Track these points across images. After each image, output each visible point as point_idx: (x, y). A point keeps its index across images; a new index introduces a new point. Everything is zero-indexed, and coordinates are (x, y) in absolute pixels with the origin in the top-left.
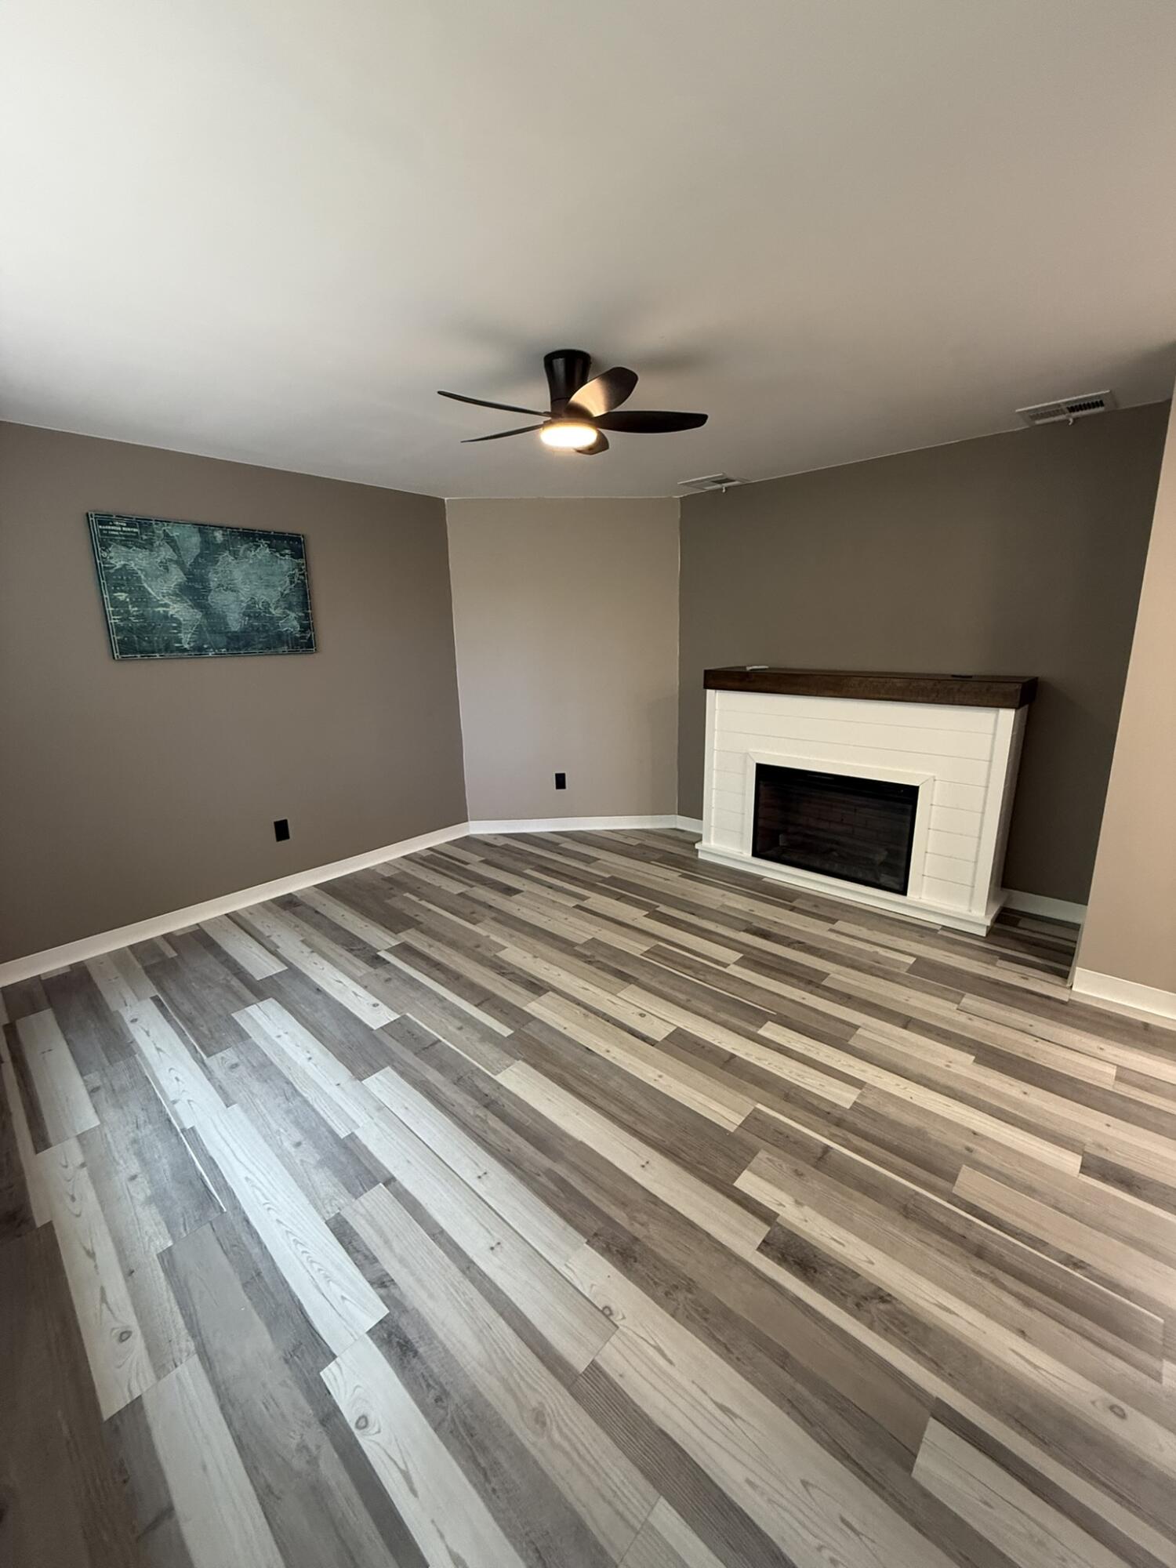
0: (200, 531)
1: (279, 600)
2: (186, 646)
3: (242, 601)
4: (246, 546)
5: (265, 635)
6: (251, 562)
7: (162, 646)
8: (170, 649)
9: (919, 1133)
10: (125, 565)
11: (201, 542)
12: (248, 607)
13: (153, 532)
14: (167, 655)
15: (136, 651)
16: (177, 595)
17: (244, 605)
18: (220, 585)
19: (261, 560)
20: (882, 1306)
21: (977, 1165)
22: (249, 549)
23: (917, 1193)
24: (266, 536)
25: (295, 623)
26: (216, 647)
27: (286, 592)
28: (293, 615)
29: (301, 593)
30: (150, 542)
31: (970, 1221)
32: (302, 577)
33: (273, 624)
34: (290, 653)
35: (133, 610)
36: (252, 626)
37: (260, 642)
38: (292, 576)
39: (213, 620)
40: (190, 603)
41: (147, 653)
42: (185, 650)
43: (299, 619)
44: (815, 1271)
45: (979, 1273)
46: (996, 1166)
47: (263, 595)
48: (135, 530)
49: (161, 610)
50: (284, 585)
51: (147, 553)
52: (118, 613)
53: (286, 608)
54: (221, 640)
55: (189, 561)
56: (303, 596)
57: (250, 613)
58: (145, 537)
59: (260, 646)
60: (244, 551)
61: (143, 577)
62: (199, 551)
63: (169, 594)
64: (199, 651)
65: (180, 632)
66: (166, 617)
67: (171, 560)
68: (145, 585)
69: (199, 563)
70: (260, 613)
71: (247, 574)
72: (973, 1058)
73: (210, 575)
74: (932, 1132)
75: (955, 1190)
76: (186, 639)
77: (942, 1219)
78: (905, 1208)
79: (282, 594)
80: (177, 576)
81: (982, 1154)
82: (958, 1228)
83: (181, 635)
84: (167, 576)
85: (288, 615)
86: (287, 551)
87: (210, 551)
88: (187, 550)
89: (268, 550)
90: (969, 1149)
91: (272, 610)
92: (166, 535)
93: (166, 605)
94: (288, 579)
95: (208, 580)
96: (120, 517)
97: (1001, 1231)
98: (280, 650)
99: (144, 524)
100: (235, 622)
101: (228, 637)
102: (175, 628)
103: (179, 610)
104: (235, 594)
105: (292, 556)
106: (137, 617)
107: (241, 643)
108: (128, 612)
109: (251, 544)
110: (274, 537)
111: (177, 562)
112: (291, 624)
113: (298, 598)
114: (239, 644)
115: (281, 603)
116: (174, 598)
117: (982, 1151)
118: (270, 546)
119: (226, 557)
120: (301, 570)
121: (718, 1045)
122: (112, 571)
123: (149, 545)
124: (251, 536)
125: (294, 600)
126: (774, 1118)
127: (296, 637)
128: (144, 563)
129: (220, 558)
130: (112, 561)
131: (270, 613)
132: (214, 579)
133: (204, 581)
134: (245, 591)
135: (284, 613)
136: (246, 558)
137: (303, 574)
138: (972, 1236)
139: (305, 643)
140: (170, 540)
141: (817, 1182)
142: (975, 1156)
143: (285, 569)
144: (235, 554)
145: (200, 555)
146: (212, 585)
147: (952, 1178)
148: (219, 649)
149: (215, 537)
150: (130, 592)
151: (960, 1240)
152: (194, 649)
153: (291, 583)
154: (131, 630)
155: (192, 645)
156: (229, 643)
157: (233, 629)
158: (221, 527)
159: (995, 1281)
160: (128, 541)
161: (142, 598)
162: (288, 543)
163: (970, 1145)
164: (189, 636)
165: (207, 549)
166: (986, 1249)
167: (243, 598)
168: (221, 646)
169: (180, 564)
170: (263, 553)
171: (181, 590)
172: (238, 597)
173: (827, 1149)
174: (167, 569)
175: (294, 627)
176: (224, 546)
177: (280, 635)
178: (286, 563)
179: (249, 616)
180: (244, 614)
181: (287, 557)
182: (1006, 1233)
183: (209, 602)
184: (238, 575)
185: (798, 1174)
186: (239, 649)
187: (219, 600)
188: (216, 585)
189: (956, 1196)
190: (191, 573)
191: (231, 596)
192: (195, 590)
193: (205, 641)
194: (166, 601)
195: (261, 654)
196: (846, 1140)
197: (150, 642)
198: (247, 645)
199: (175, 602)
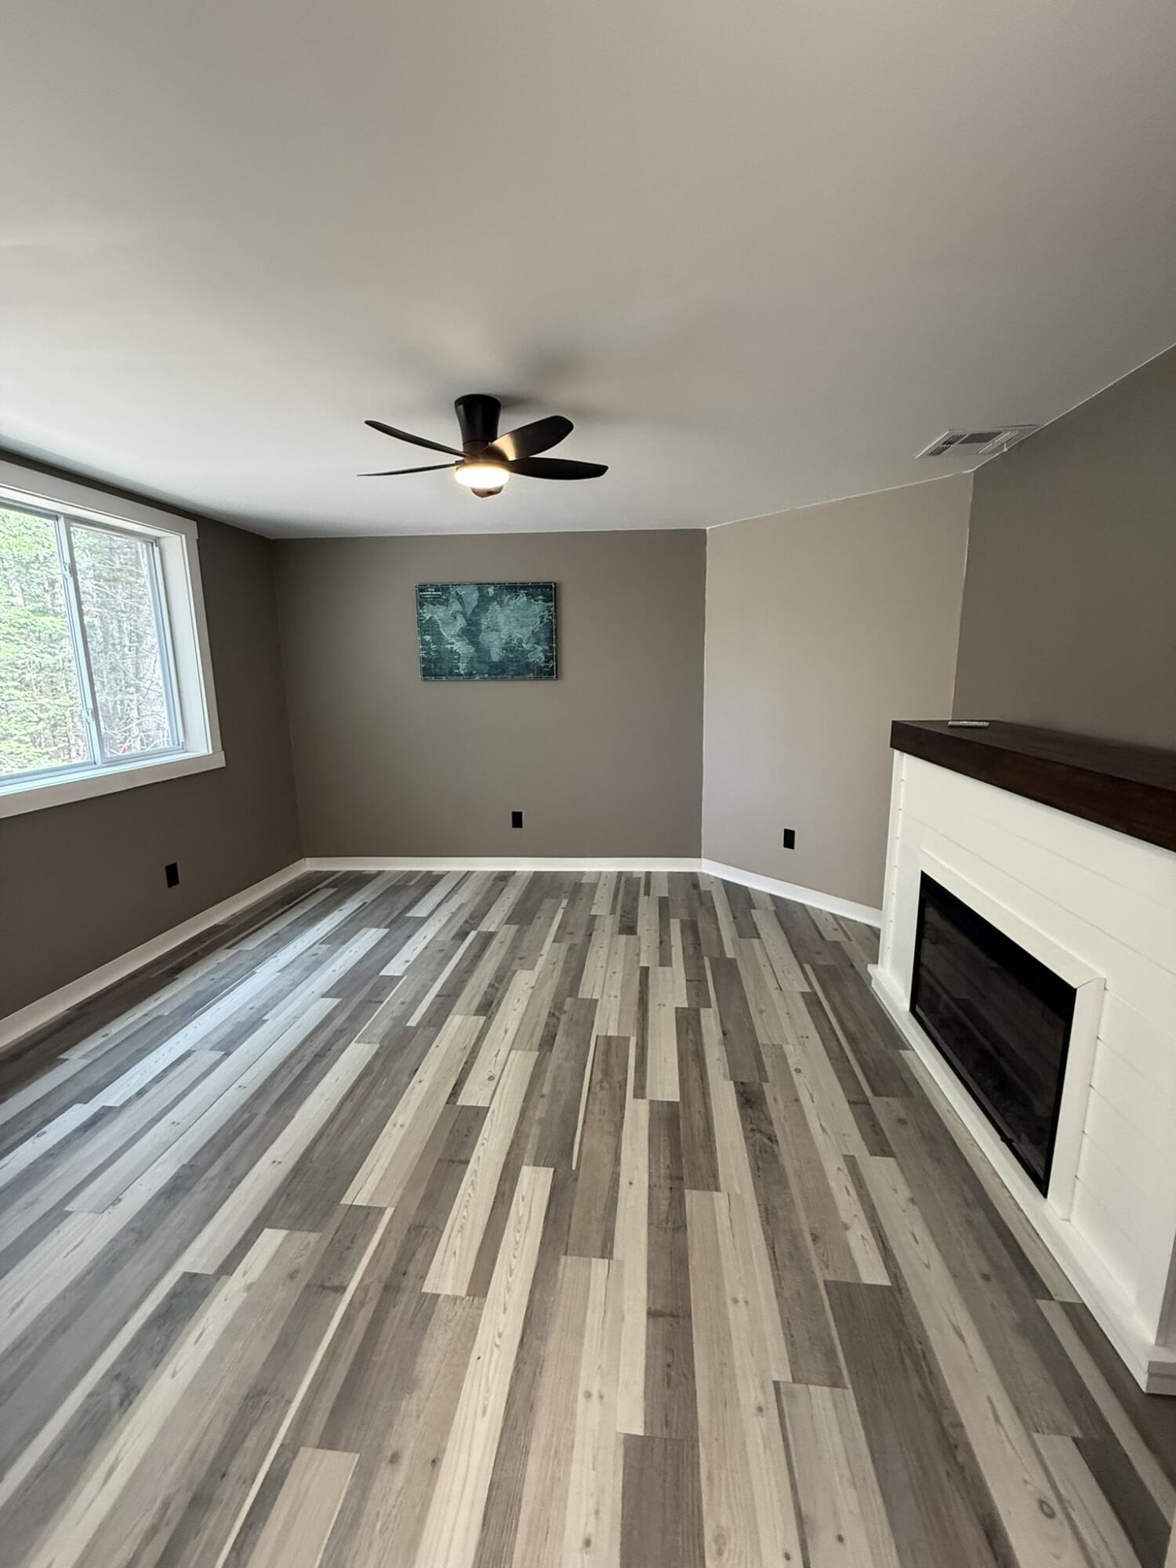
0: (479, 589)
1: (530, 637)
2: (462, 672)
3: (502, 639)
4: (509, 596)
5: (515, 664)
6: (512, 608)
7: (447, 672)
8: (452, 674)
9: (406, 1382)
10: (431, 617)
11: (479, 597)
12: (506, 643)
13: (449, 593)
14: (450, 678)
15: (431, 675)
16: (459, 635)
17: (504, 641)
18: (488, 627)
19: (519, 606)
20: (116, 1400)
21: (364, 1477)
22: (511, 599)
23: (289, 1402)
24: (524, 586)
25: (541, 655)
26: (481, 673)
27: (537, 630)
28: (540, 648)
29: (548, 630)
30: (447, 600)
31: (253, 1481)
32: (550, 617)
33: (523, 656)
34: (535, 679)
35: (433, 647)
36: (508, 657)
37: (513, 670)
38: (542, 617)
39: (481, 652)
40: (467, 641)
41: (438, 676)
42: (461, 675)
43: (544, 652)
44: (159, 1327)
45: (166, 1506)
46: (370, 1506)
47: (518, 633)
48: (439, 593)
49: (449, 646)
50: (535, 624)
51: (445, 608)
52: (425, 650)
53: (535, 643)
54: (485, 668)
55: (469, 611)
56: (551, 633)
57: (507, 648)
58: (444, 597)
59: (512, 673)
60: (508, 600)
61: (441, 625)
62: (476, 603)
63: (455, 635)
64: (470, 675)
65: (459, 662)
66: (452, 651)
67: (458, 611)
68: (441, 630)
69: (476, 613)
70: (514, 647)
71: (508, 617)
72: (639, 1430)
73: (482, 620)
74: (414, 1401)
75: (305, 1453)
76: (462, 667)
77: (250, 1443)
78: (263, 1392)
79: (533, 632)
80: (461, 622)
81: (392, 1482)
82: (239, 1464)
83: (460, 664)
84: (455, 623)
85: (536, 649)
86: (540, 597)
87: (484, 601)
88: (469, 603)
89: (525, 598)
90: (395, 1459)
91: (524, 645)
92: (457, 594)
93: (453, 643)
94: (539, 620)
95: (480, 624)
96: (432, 585)
97: (241, 1530)
98: (527, 676)
99: (444, 588)
100: (496, 655)
101: (490, 666)
102: (456, 659)
103: (460, 647)
104: (498, 633)
105: (544, 601)
106: (435, 652)
107: (499, 670)
108: (430, 648)
109: (513, 594)
110: (531, 587)
111: (462, 613)
112: (538, 656)
113: (546, 634)
114: (498, 671)
115: (531, 639)
116: (458, 638)
117: (399, 1481)
118: (527, 594)
119: (495, 606)
120: (550, 611)
121: (479, 1143)
122: (424, 622)
123: (446, 603)
124: (513, 588)
125: (542, 636)
126: (377, 1228)
127: (541, 667)
128: (442, 615)
129: (490, 607)
130: (424, 615)
131: (522, 647)
132: (484, 623)
133: (477, 624)
134: (505, 631)
135: (533, 647)
136: (509, 605)
137: (552, 615)
138: (227, 1488)
139: (549, 671)
140: (459, 597)
141: (286, 1296)
142: (384, 1470)
143: (537, 611)
144: (501, 603)
145: (477, 607)
146: (483, 627)
147: (329, 1442)
148: (483, 674)
149: (488, 592)
150: (432, 635)
151: (219, 1470)
152: (466, 674)
153: (541, 622)
154: (430, 661)
155: (466, 671)
156: (490, 670)
157: (494, 660)
158: (493, 584)
159: (154, 1529)
160: (435, 601)
161: (439, 639)
162: (542, 591)
163: (405, 1462)
164: (465, 664)
165: (482, 601)
166: (206, 1511)
167: (503, 636)
168: (485, 672)
169: (464, 614)
170: (521, 600)
171: (462, 633)
172: (500, 635)
173: (342, 1289)
174: (455, 618)
175: (540, 658)
176: (493, 599)
177: (528, 664)
178: (538, 607)
179: (506, 650)
180: (503, 649)
181: (540, 602)
182: (239, 1535)
183: (480, 640)
184: (501, 619)
185: (292, 1276)
186: (496, 675)
187: (485, 638)
188: (486, 627)
189: (295, 1454)
190: (470, 620)
191: (495, 635)
192: (471, 633)
193: (474, 668)
194: (453, 640)
195: (512, 679)
196: (362, 1304)
197: (440, 669)
198: (503, 672)
199: (457, 641)
